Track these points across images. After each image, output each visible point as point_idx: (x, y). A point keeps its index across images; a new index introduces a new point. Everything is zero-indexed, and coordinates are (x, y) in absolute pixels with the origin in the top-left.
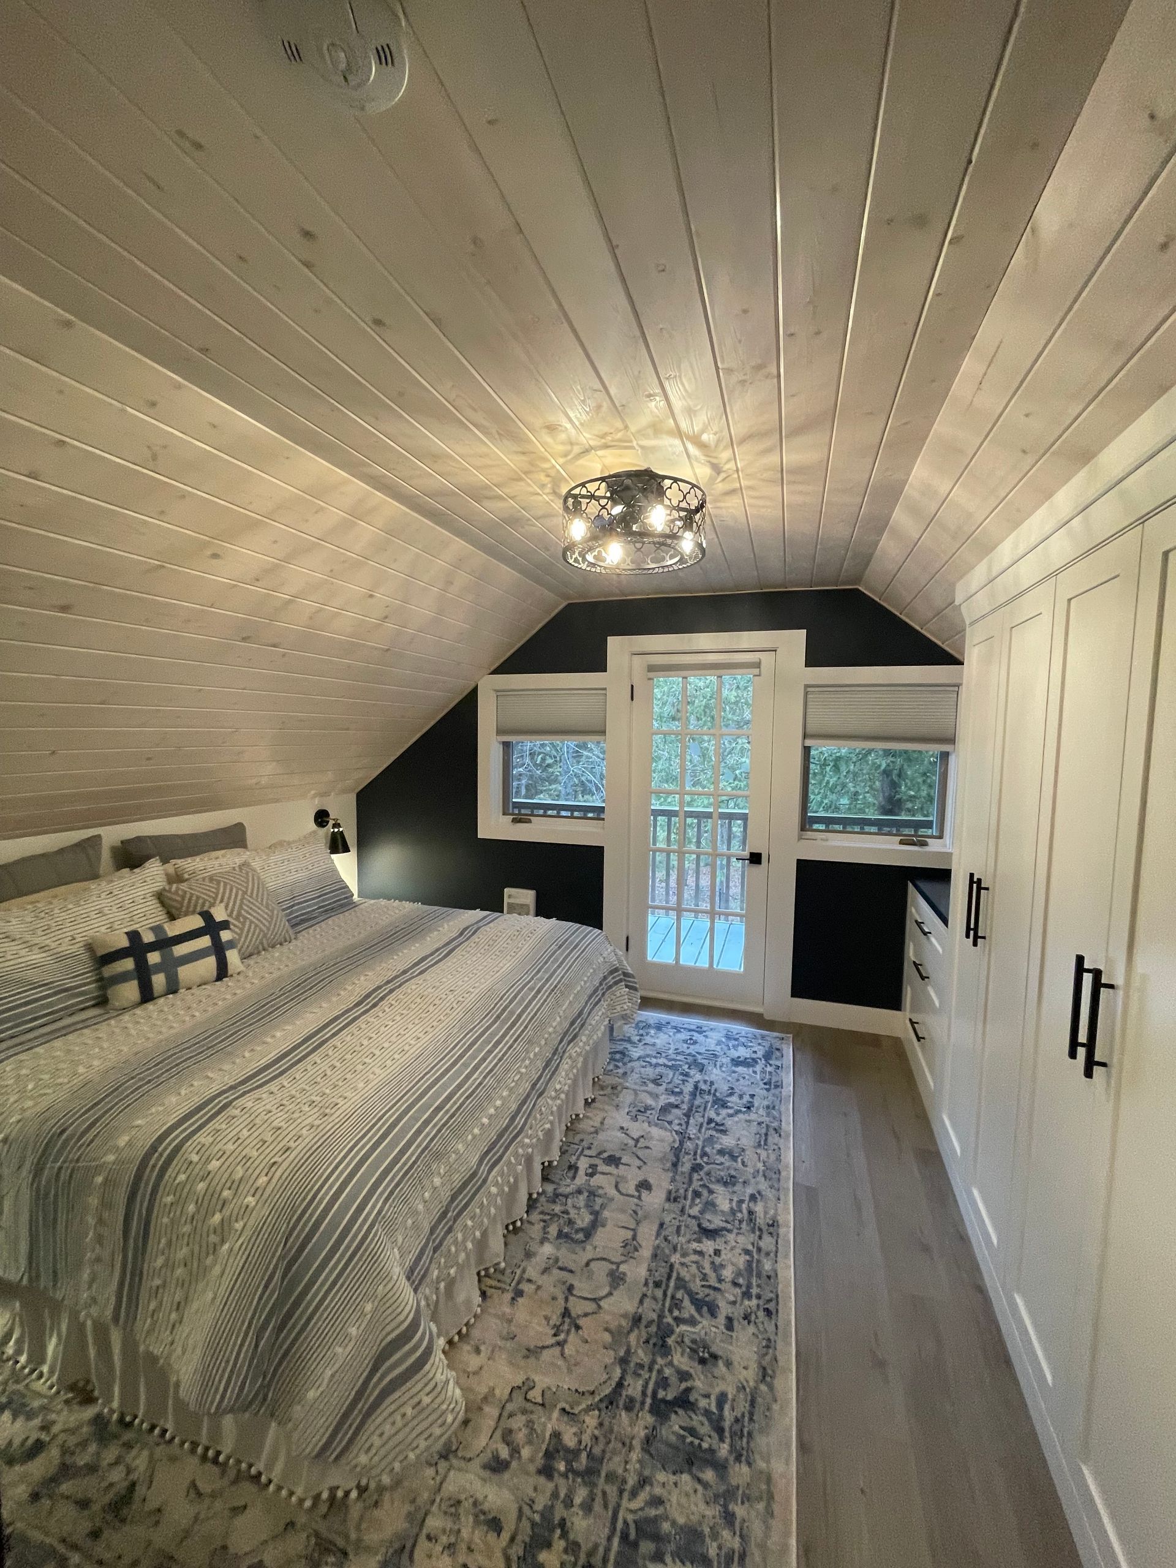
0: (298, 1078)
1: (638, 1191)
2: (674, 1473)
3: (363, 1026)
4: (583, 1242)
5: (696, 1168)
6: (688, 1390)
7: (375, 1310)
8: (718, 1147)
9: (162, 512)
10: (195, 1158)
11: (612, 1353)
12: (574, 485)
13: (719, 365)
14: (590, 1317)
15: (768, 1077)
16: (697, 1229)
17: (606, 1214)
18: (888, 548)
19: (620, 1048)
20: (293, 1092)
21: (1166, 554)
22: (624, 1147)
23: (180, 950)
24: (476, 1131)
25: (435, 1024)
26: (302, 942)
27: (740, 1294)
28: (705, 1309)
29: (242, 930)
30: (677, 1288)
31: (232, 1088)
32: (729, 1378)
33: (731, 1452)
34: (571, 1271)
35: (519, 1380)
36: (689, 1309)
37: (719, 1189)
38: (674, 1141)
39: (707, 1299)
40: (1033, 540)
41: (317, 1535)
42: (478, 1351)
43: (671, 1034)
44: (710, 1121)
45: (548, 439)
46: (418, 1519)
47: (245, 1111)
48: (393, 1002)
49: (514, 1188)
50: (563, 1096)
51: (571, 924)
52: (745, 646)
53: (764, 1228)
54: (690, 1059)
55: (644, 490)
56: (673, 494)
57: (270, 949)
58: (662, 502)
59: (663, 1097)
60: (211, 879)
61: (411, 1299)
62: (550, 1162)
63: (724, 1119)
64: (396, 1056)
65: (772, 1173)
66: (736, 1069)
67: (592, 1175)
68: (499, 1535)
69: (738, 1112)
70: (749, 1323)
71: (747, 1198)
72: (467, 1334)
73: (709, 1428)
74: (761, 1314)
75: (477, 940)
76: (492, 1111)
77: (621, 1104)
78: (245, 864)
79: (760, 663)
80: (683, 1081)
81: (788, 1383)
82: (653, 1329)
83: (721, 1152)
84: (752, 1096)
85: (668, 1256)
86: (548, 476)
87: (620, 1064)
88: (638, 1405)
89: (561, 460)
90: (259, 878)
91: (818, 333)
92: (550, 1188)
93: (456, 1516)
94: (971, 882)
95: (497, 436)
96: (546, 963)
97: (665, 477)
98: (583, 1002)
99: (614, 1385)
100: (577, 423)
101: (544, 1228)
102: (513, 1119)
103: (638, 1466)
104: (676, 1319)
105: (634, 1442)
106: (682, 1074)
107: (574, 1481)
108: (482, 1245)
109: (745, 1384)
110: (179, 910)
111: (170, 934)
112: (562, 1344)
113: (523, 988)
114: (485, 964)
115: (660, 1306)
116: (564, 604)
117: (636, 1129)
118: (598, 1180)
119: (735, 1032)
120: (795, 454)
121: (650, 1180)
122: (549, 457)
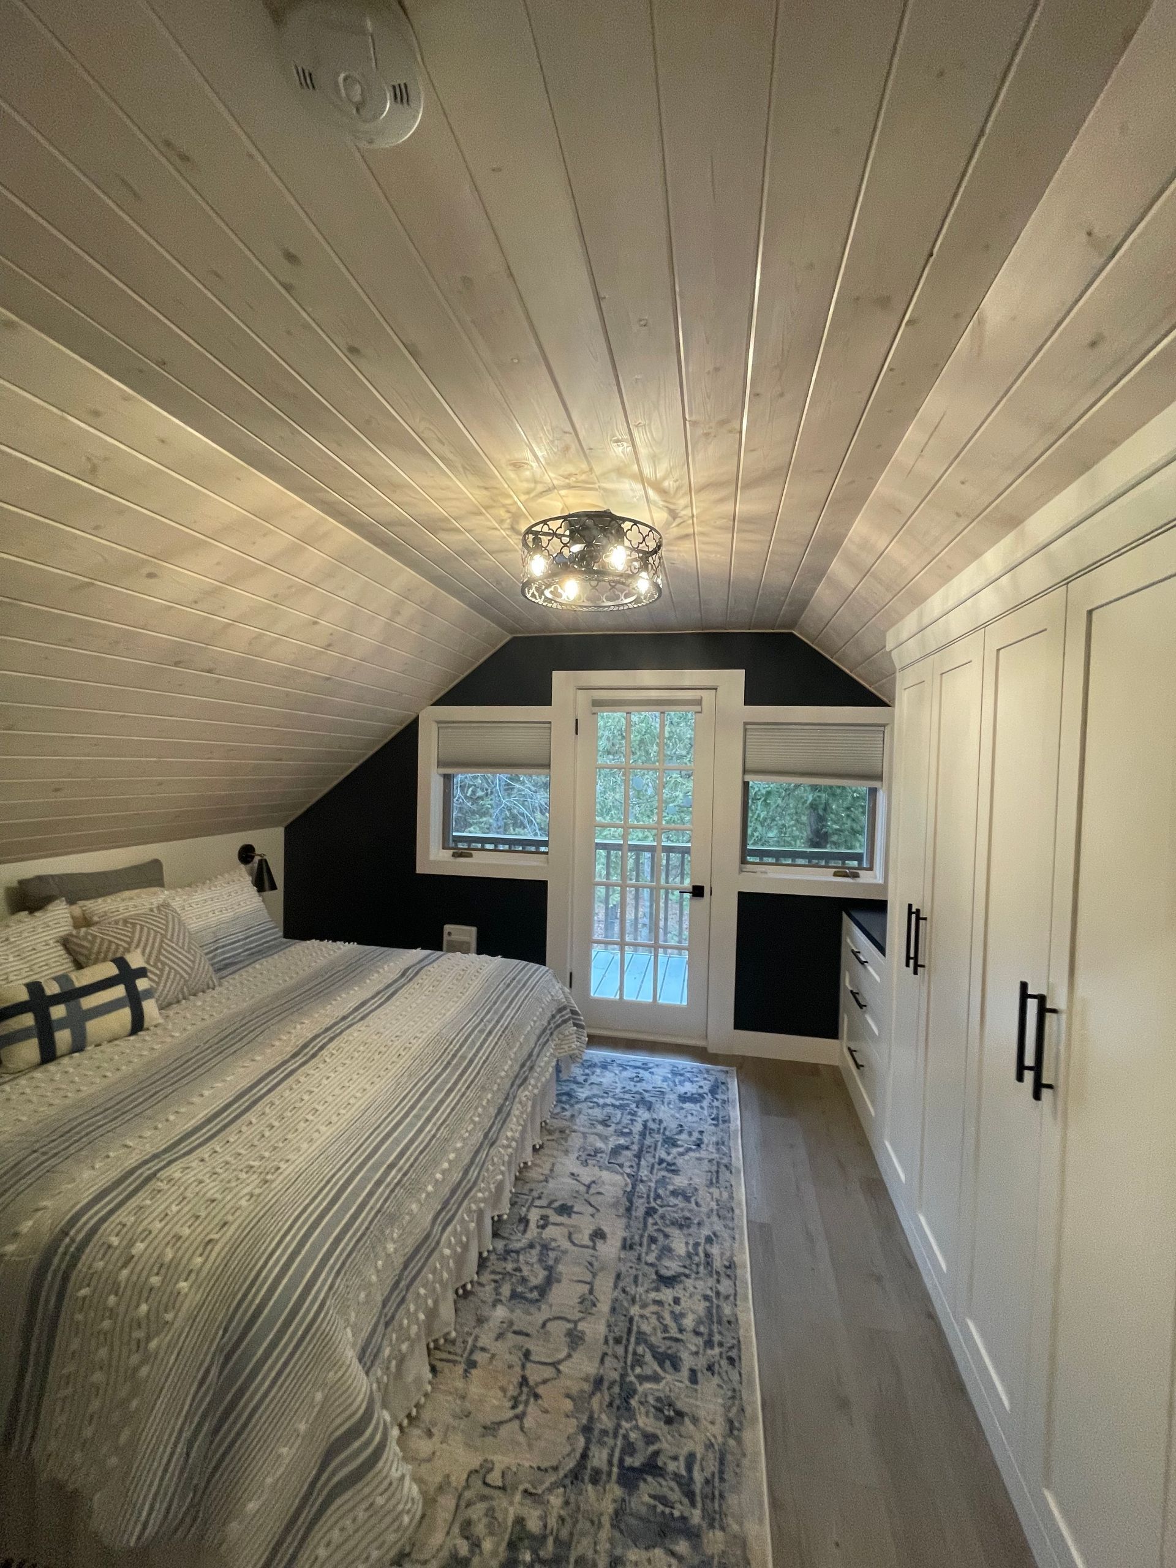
0: (232, 1140)
1: (593, 1241)
2: (647, 1548)
3: (302, 1079)
4: (537, 1301)
5: (650, 1212)
7: (326, 1398)
8: (671, 1188)
10: (115, 1241)
11: (574, 1421)
12: (534, 523)
13: (687, 417)
14: (549, 1384)
15: (715, 1111)
16: (654, 1277)
17: (561, 1268)
18: (824, 596)
19: (566, 1089)
20: (228, 1158)
21: (1090, 613)
22: (576, 1195)
23: (89, 1002)
24: (430, 1188)
25: (381, 1073)
26: (227, 989)
27: (701, 1343)
28: (668, 1363)
29: (160, 977)
30: (637, 1343)
31: (155, 1156)
32: (697, 1435)
33: (703, 1518)
34: (527, 1335)
35: (475, 1462)
36: (651, 1365)
37: (675, 1232)
38: (626, 1185)
39: (669, 1352)
40: (964, 594)
42: (429, 1434)
43: (617, 1072)
44: (661, 1161)
45: (512, 475)
47: (173, 1182)
48: (334, 1052)
49: (466, 1247)
50: (514, 1143)
51: (516, 961)
52: (687, 684)
53: (722, 1270)
54: (638, 1097)
55: (603, 530)
56: (633, 536)
57: (192, 997)
58: (622, 542)
59: (612, 1139)
60: (125, 921)
61: (363, 1385)
62: (500, 1217)
63: (675, 1158)
64: (343, 1112)
65: (725, 1211)
66: (684, 1106)
67: (543, 1227)
69: (689, 1150)
70: (713, 1373)
71: (703, 1241)
72: (417, 1418)
73: (679, 1494)
74: (724, 1363)
75: (420, 981)
76: (446, 1165)
77: (570, 1149)
78: (165, 905)
79: (701, 700)
80: (632, 1120)
81: (755, 1436)
82: (616, 1389)
83: (674, 1193)
84: (701, 1132)
85: (627, 1310)
86: (508, 512)
87: (567, 1107)
88: (604, 1477)
89: (523, 498)
90: (179, 919)
91: (782, 395)
92: (500, 1245)
94: (910, 913)
95: (461, 469)
96: (495, 1003)
97: (624, 520)
98: (532, 1043)
99: (578, 1455)
100: (543, 463)
101: (496, 1289)
102: (466, 1172)
103: (608, 1546)
104: (638, 1377)
105: (603, 1520)
106: (630, 1113)
108: (432, 1314)
109: (713, 1440)
110: (87, 957)
111: (77, 985)
112: (520, 1417)
113: (473, 1031)
114: (431, 1006)
115: (622, 1364)
116: (509, 637)
117: (587, 1174)
118: (550, 1232)
119: (680, 1067)
120: (747, 505)
121: (602, 1227)
122: (512, 493)
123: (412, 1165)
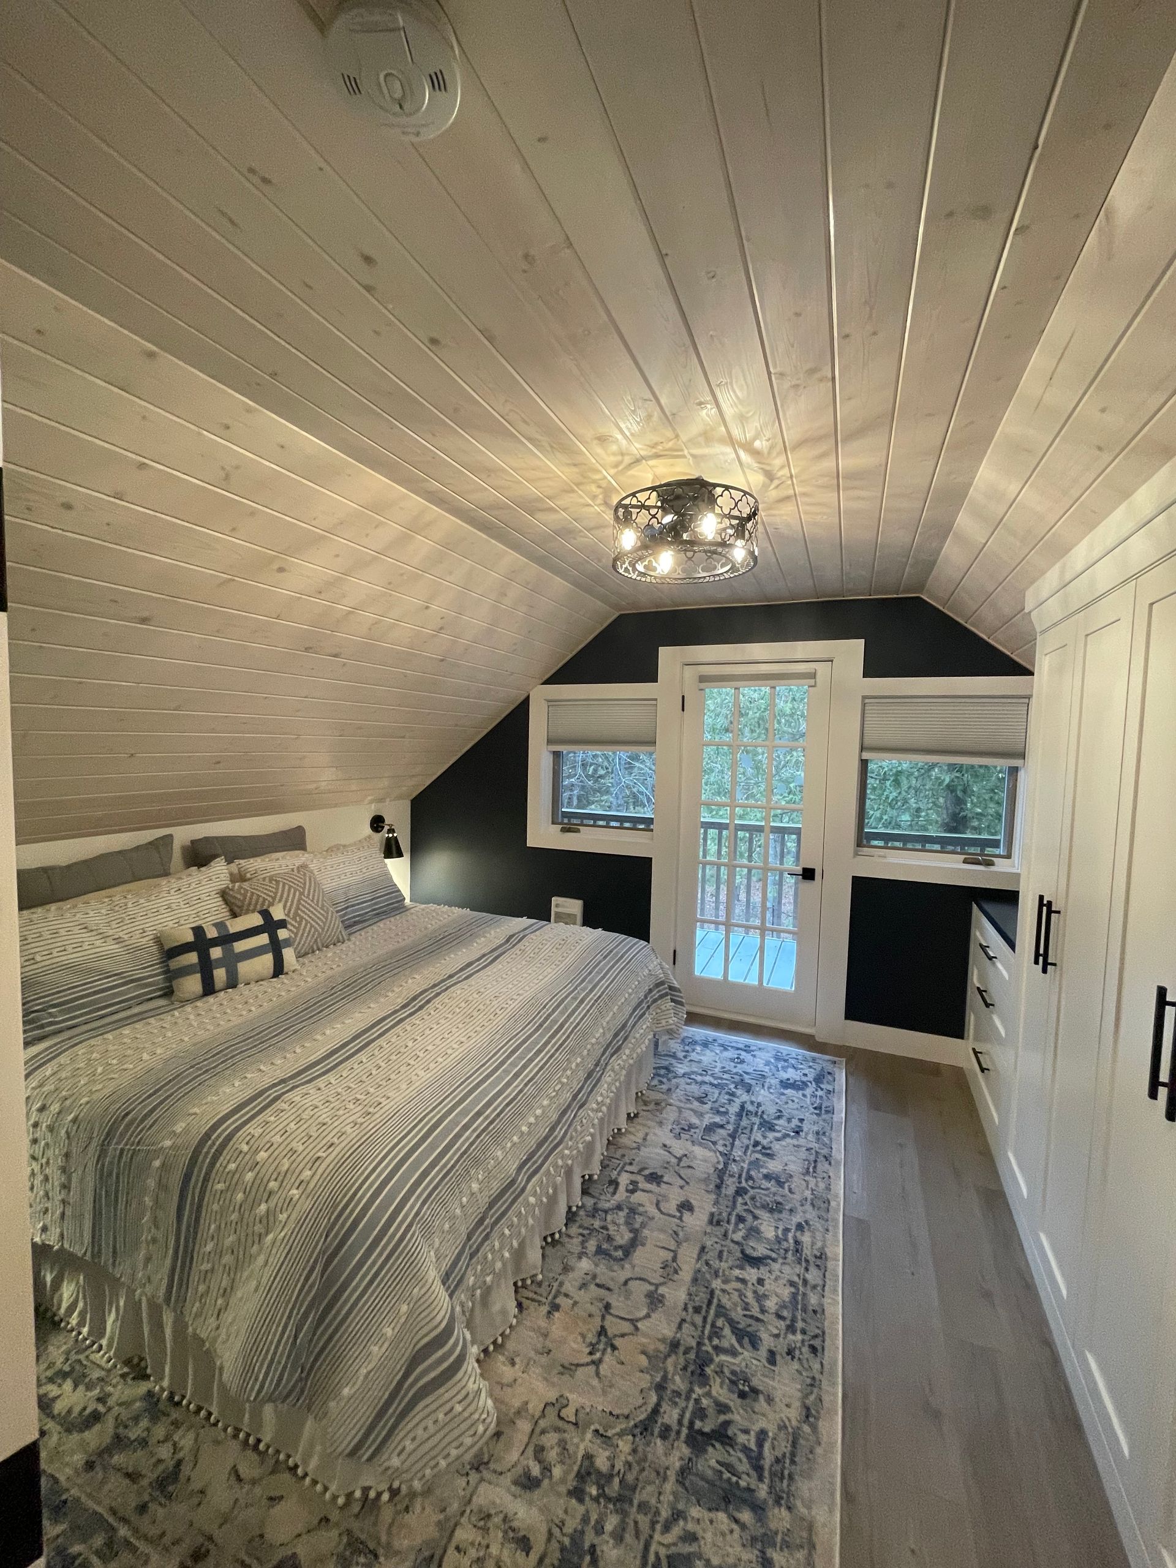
0: (345, 1075)
1: (679, 1211)
2: (710, 1510)
3: (409, 1028)
4: (622, 1260)
5: (740, 1192)
6: (727, 1424)
7: (410, 1313)
8: (765, 1171)
9: (234, 529)
10: (245, 1148)
11: (648, 1377)
12: (625, 495)
13: (772, 370)
14: (627, 1338)
15: (818, 1101)
16: (741, 1256)
17: (646, 1232)
18: (952, 555)
19: (665, 1063)
20: (339, 1090)
22: (666, 1166)
23: (240, 946)
24: (515, 1138)
25: (478, 1029)
26: (354, 944)
27: (784, 1327)
28: (746, 1340)
29: (298, 929)
30: (717, 1315)
31: (282, 1082)
32: (771, 1415)
33: (770, 1494)
34: (609, 1289)
35: (552, 1395)
36: (729, 1339)
37: (764, 1214)
38: (718, 1162)
39: (749, 1329)
40: (1110, 542)
41: (349, 1532)
42: (512, 1362)
43: (718, 1052)
44: (757, 1143)
45: (599, 450)
46: (448, 1528)
47: (293, 1105)
48: (438, 1006)
49: (553, 1200)
50: (604, 1109)
51: (617, 935)
52: (799, 656)
53: (812, 1259)
54: (737, 1078)
55: (695, 499)
56: (724, 501)
57: (324, 949)
58: (713, 510)
59: (707, 1116)
60: (271, 879)
61: (445, 1305)
62: (590, 1176)
63: (771, 1142)
64: (440, 1060)
65: (821, 1203)
66: (786, 1092)
67: (632, 1192)
68: (527, 1555)
69: (786, 1136)
70: (793, 1358)
71: (794, 1228)
72: (502, 1345)
73: (748, 1466)
74: (805, 1350)
75: (523, 948)
76: (532, 1120)
77: (665, 1121)
78: (304, 866)
79: (815, 674)
80: (730, 1100)
81: (833, 1428)
82: (692, 1356)
84: (801, 1120)
85: (709, 1282)
86: (599, 487)
87: (665, 1080)
88: (673, 1435)
89: (613, 471)
90: (315, 879)
91: (875, 334)
92: (589, 1202)
93: (485, 1530)
94: (1041, 904)
95: (549, 449)
96: (590, 973)
97: (715, 485)
98: (627, 1014)
99: (649, 1410)
100: (628, 434)
101: (583, 1243)
102: (553, 1129)
103: (671, 1498)
104: (716, 1348)
105: (668, 1473)
106: (728, 1093)
107: (605, 1507)
108: (519, 1254)
109: (787, 1423)
110: (240, 907)
111: (232, 931)
112: (597, 1363)
113: (566, 997)
114: (530, 971)
115: (699, 1333)
116: (617, 614)
117: (679, 1147)
118: (638, 1197)
119: (785, 1053)
120: (852, 459)
121: (692, 1201)
122: (600, 468)
123: (498, 1115)
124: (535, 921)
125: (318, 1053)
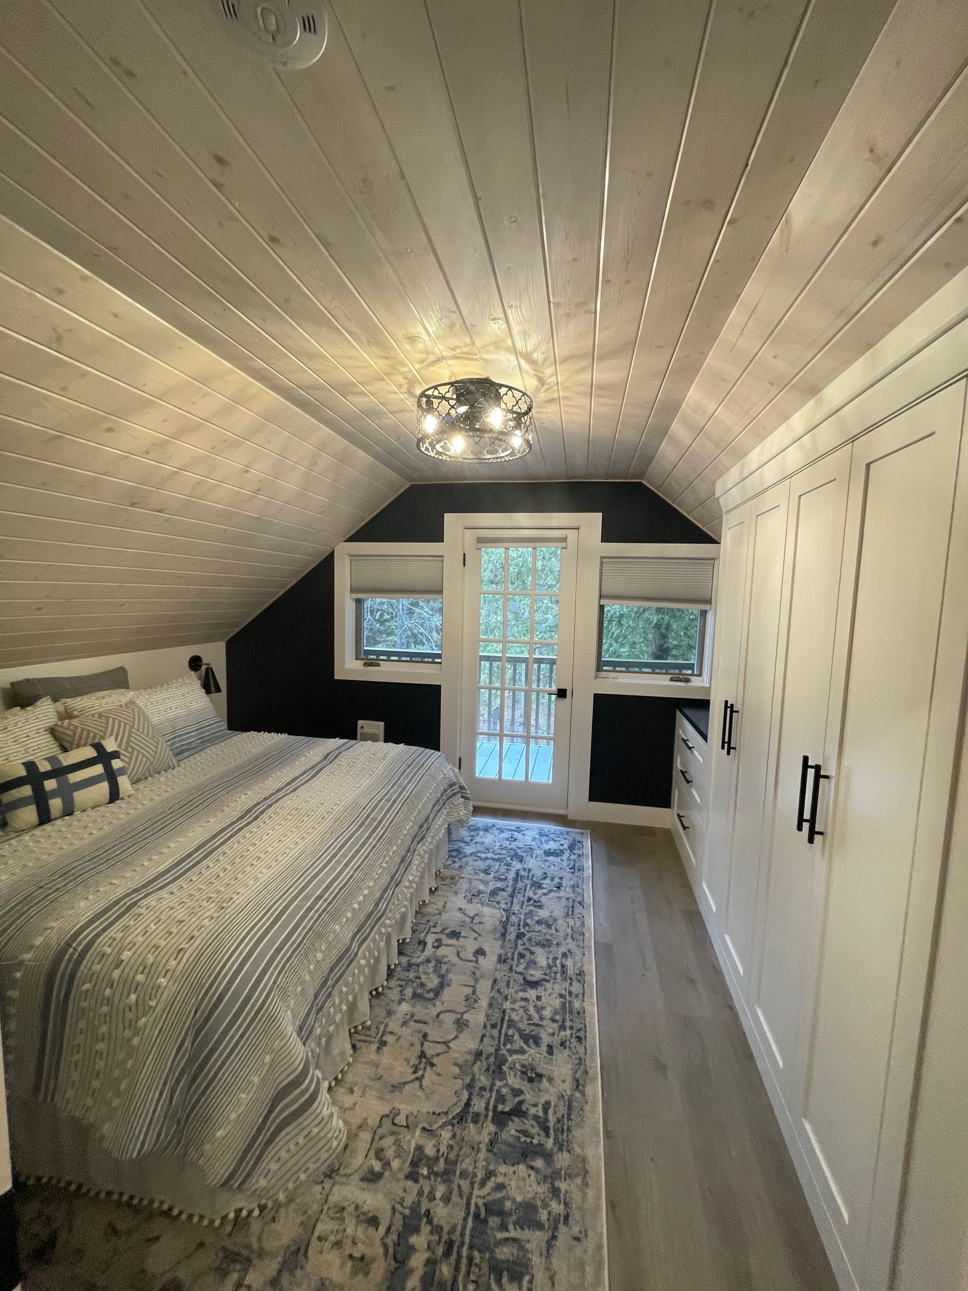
0: (194, 879)
1: (476, 957)
2: (513, 1165)
3: (248, 835)
5: (520, 936)
6: (521, 1103)
7: (272, 1063)
8: (537, 918)
9: (63, 389)
10: (108, 950)
11: (460, 1081)
12: (426, 387)
13: (551, 299)
14: (441, 1056)
15: (572, 863)
16: (522, 982)
17: (450, 976)
18: (666, 451)
19: (456, 847)
20: (192, 892)
21: (868, 465)
22: (463, 924)
23: (75, 777)
24: (349, 915)
25: (310, 831)
26: (184, 769)
27: (557, 1028)
28: (531, 1041)
29: (131, 758)
30: (509, 1027)
31: (135, 891)
32: (552, 1090)
33: (555, 1144)
35: (386, 1109)
36: (519, 1043)
37: (538, 950)
38: (502, 917)
39: (533, 1033)
40: (775, 451)
41: (224, 1249)
42: (352, 1091)
43: (496, 834)
44: (529, 899)
45: (408, 347)
46: (310, 1225)
47: (150, 909)
48: (272, 815)
49: (377, 960)
50: (414, 885)
51: (417, 748)
52: (554, 525)
53: (574, 977)
54: (512, 853)
55: (484, 395)
56: (508, 399)
57: (156, 775)
58: (499, 405)
59: (491, 884)
60: (100, 716)
61: (302, 1053)
62: (404, 940)
63: (540, 897)
64: (280, 858)
65: (578, 935)
66: (548, 859)
67: (437, 947)
68: (377, 1230)
69: (551, 891)
70: (565, 1048)
71: (560, 956)
72: (342, 1080)
73: (538, 1129)
74: (573, 1040)
75: (339, 763)
76: (361, 898)
77: (458, 891)
78: (131, 703)
79: (566, 538)
80: (507, 870)
81: (595, 1090)
82: (492, 1060)
83: (539, 922)
84: (561, 878)
85: (501, 1005)
86: (405, 378)
88: (482, 1118)
89: (417, 366)
90: (144, 714)
91: (628, 282)
92: (404, 960)
93: (342, 1219)
94: (726, 707)
95: (366, 342)
96: (399, 779)
97: (501, 386)
98: (429, 811)
99: (463, 1105)
100: (433, 336)
101: (401, 991)
102: (377, 904)
103: (484, 1163)
104: (509, 1051)
105: (481, 1146)
106: (506, 865)
107: (435, 1181)
108: (352, 1007)
109: (564, 1094)
110: (71, 743)
111: (65, 764)
112: (420, 1079)
113: (381, 800)
114: (348, 781)
115: (497, 1042)
116: (409, 485)
117: (472, 910)
118: (441, 951)
119: (546, 830)
120: (604, 374)
121: (484, 947)
122: (408, 362)
123: (334, 897)
124: (347, 740)
125: (166, 864)
